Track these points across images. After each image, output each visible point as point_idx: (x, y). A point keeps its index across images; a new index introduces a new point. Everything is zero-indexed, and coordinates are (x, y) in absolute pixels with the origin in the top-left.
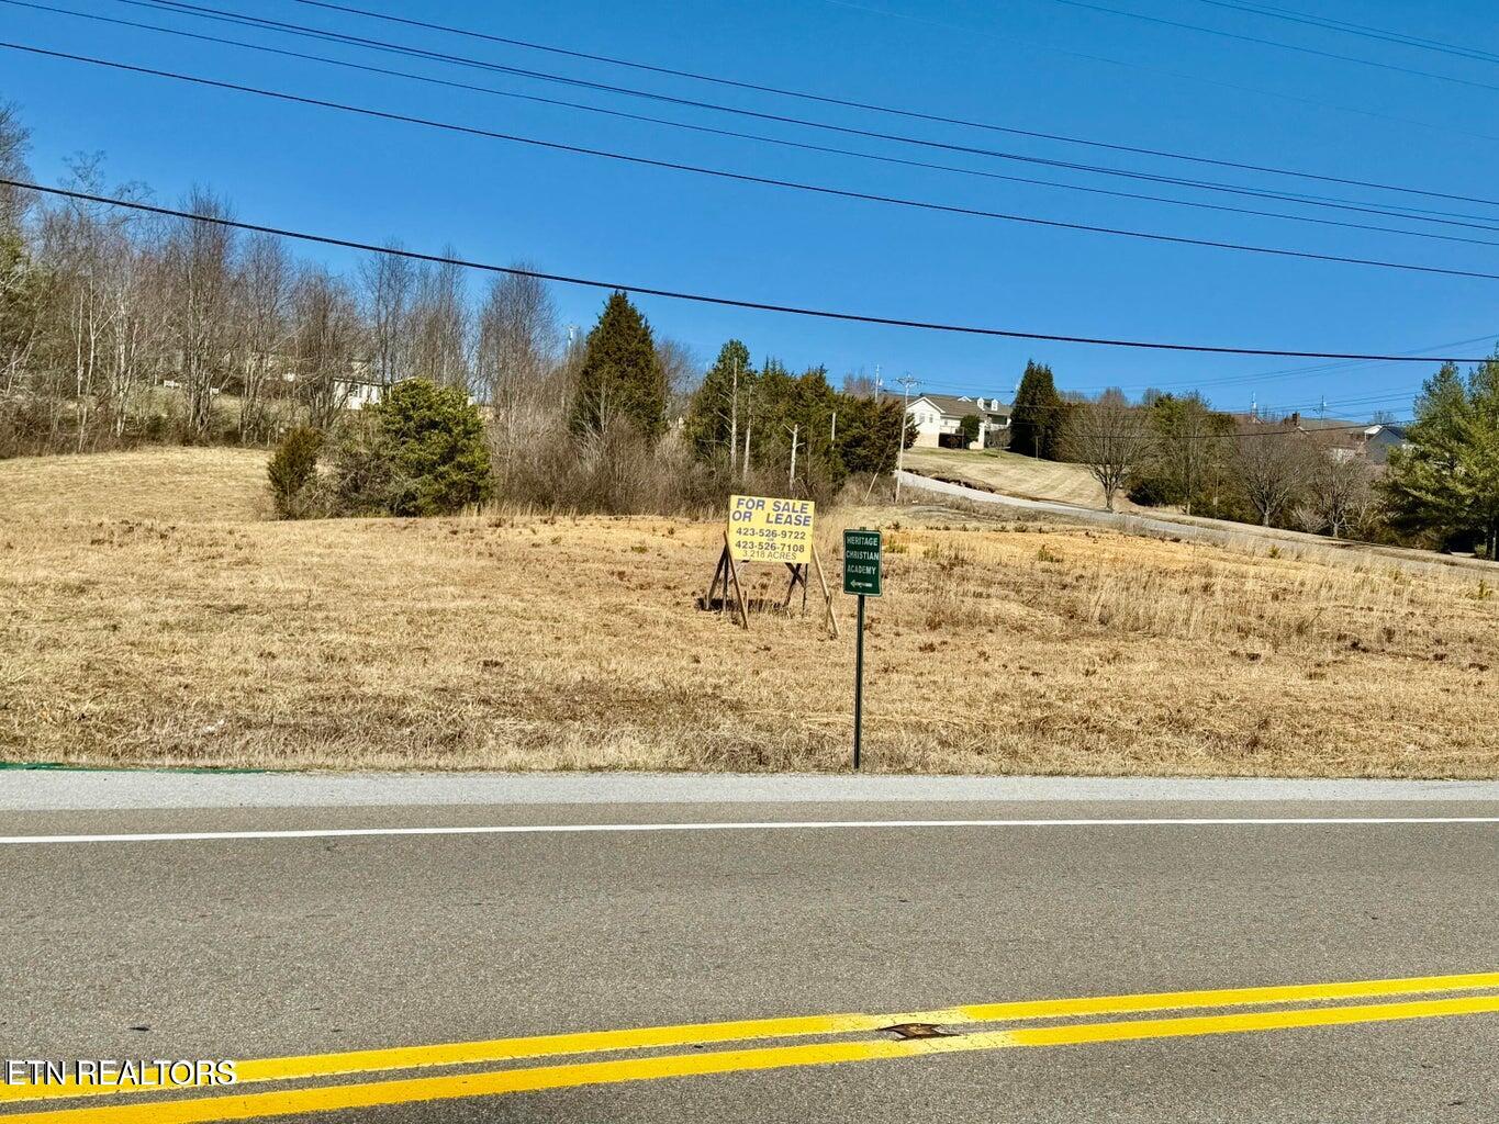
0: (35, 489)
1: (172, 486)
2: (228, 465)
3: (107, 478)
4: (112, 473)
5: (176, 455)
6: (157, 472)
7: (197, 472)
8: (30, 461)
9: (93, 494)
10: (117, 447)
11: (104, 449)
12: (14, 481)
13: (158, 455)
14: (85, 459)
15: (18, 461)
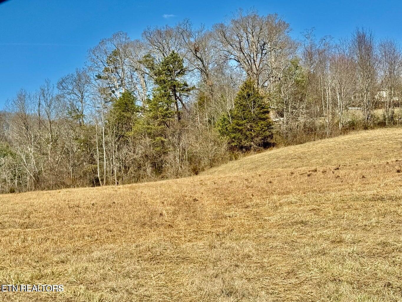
0: (317, 153)
1: (368, 146)
2: (386, 135)
3: (342, 146)
4: (343, 144)
5: (364, 134)
6: (360, 141)
7: (375, 139)
8: (311, 143)
9: (339, 153)
10: (341, 134)
11: (336, 135)
12: (308, 151)
13: (358, 135)
14: (331, 140)
15: (307, 143)
